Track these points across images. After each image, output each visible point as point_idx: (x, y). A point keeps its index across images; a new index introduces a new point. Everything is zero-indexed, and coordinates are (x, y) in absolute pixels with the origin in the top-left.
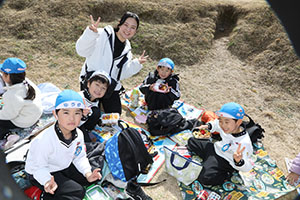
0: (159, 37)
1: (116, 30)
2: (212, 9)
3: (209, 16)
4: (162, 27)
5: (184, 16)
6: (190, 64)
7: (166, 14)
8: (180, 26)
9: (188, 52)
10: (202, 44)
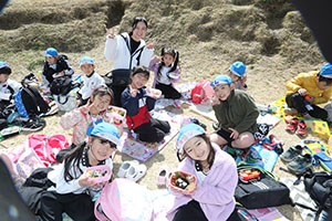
0: (60, 34)
1: (131, 34)
2: (103, 5)
3: (102, 11)
4: (62, 25)
5: (80, 14)
6: (88, 49)
7: (65, 15)
8: (77, 22)
9: (86, 41)
10: (96, 33)
